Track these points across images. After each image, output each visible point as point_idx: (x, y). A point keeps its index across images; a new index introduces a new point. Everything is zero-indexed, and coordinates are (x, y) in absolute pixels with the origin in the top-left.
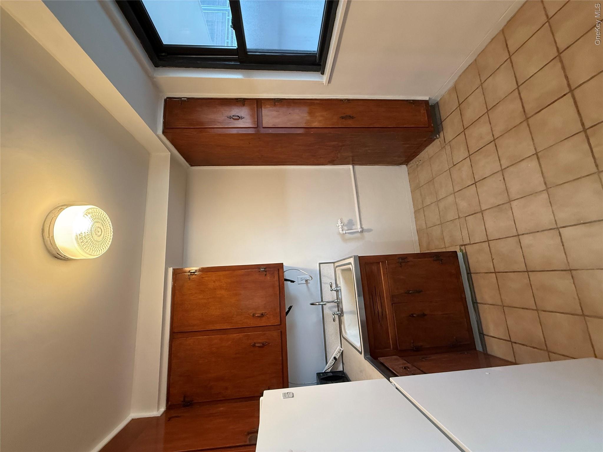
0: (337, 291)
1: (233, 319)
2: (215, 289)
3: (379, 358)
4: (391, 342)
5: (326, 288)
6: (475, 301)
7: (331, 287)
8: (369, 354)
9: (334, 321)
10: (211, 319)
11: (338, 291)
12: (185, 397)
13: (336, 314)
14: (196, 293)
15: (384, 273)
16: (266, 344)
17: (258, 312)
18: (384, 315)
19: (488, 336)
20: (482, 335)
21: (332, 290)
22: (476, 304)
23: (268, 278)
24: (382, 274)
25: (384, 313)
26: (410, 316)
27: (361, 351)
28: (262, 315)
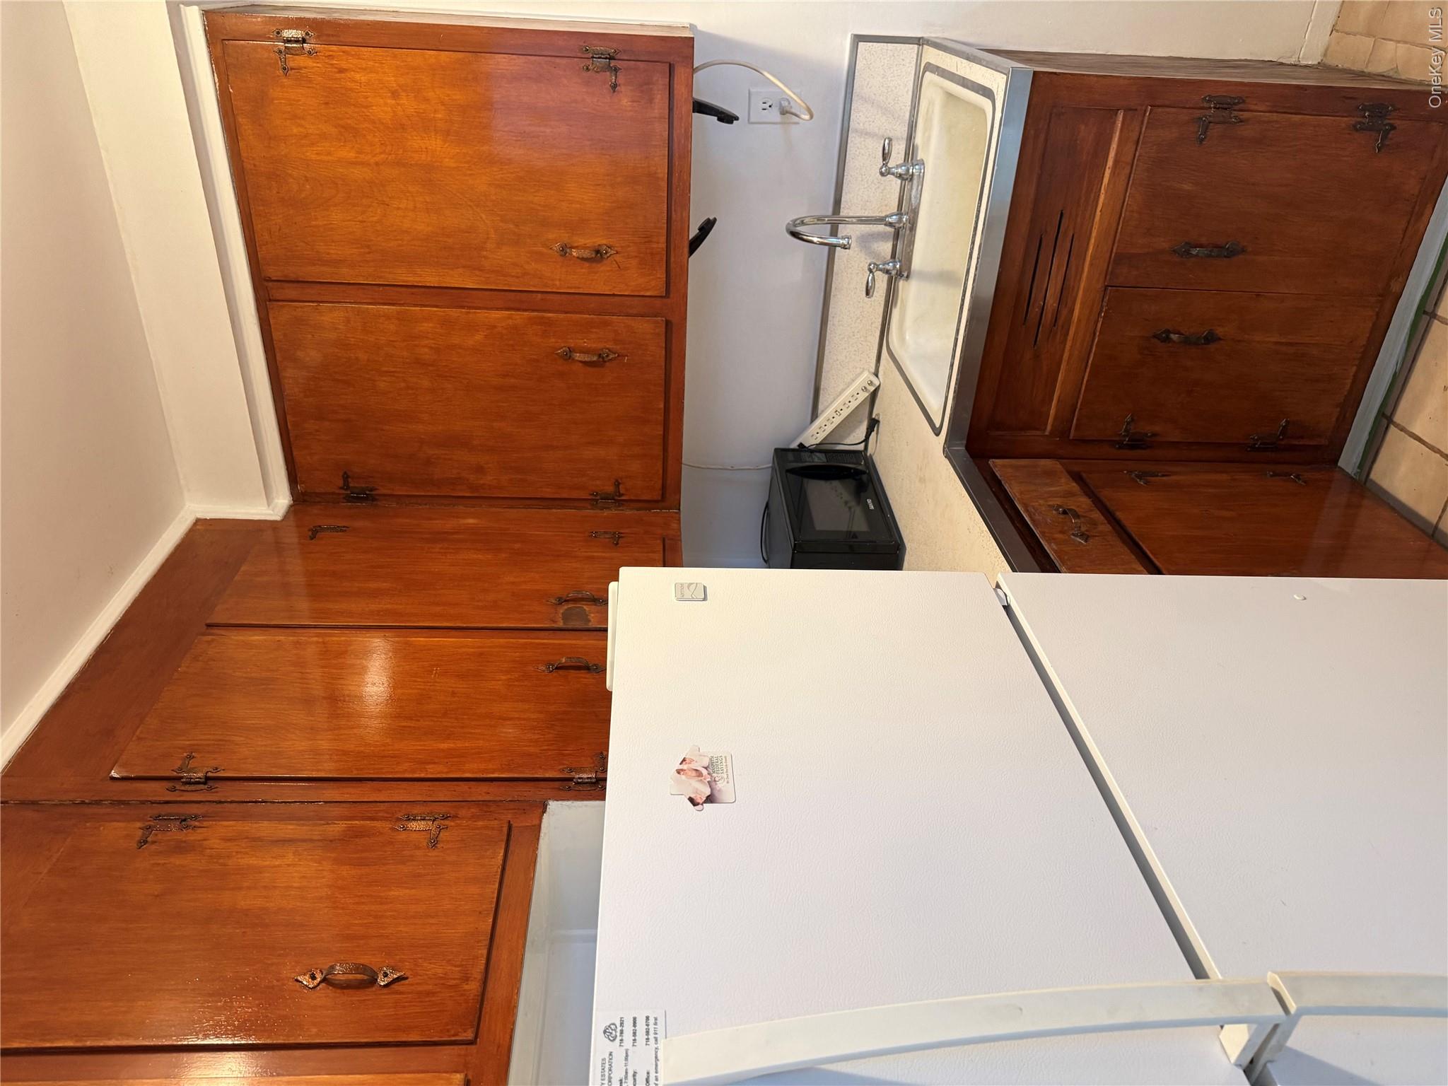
0: (906, 178)
1: (486, 257)
2: (403, 127)
3: (991, 462)
4: (1052, 412)
5: (864, 156)
6: (1429, 308)
7: (886, 156)
8: (965, 442)
9: (867, 293)
10: (399, 246)
11: (911, 180)
12: (346, 477)
13: (881, 270)
14: (324, 136)
15: (1116, 162)
16: (611, 357)
17: (581, 241)
18: (1060, 322)
19: (1403, 429)
20: (1385, 422)
21: (889, 172)
22: (1425, 318)
23: (625, 100)
24: (1110, 163)
25: (1064, 312)
26: (1155, 336)
27: (938, 425)
28: (599, 255)
